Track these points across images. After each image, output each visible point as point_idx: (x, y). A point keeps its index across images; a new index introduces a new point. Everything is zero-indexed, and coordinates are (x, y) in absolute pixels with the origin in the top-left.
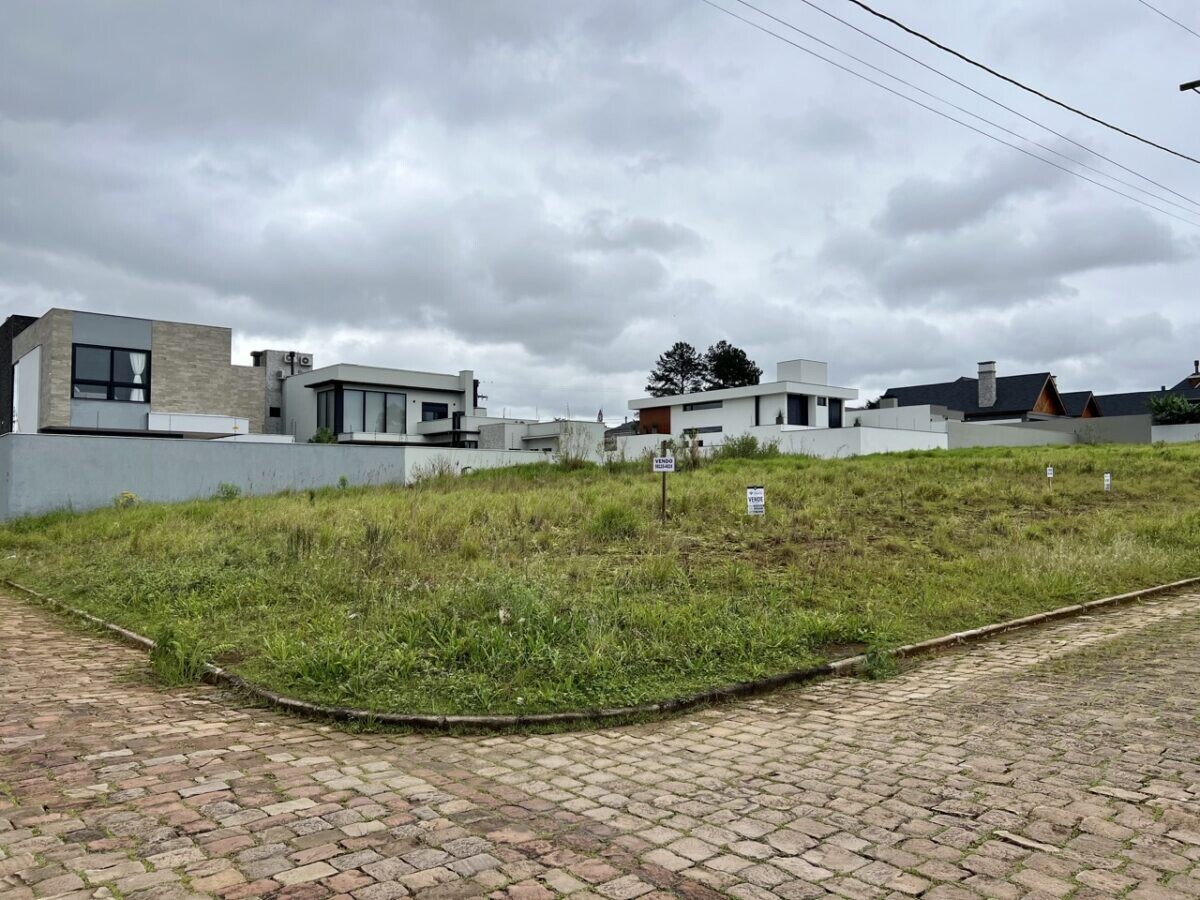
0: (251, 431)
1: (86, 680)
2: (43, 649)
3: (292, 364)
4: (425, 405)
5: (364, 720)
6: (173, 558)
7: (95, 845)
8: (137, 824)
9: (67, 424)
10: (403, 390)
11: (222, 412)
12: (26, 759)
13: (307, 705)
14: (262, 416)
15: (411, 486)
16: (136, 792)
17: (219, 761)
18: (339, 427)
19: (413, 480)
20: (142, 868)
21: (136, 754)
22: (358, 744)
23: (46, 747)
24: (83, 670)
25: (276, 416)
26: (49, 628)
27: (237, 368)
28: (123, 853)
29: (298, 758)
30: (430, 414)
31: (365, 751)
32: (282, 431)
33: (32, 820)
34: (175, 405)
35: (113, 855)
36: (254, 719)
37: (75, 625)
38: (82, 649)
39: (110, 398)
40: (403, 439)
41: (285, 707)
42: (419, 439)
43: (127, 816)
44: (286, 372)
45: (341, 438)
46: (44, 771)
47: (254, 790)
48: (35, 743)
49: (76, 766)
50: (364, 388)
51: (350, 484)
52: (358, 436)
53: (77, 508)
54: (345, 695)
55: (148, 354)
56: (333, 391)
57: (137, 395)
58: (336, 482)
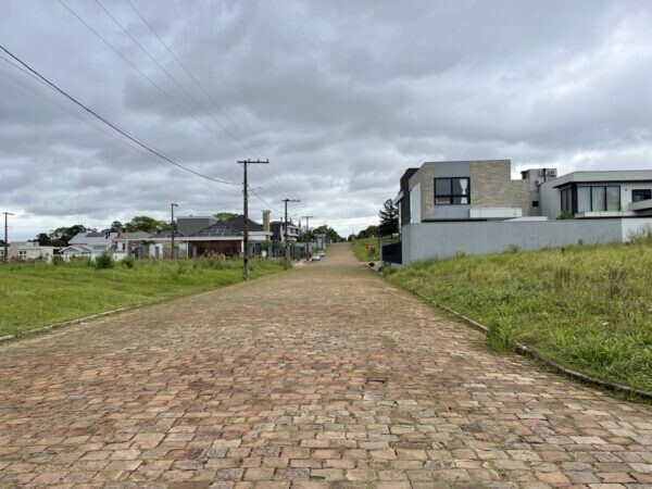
0: (523, 215)
1: (457, 343)
2: (434, 325)
3: (544, 176)
4: (634, 191)
5: (628, 393)
6: (490, 283)
7: (478, 435)
8: (498, 429)
9: (433, 217)
10: (618, 183)
11: (507, 206)
12: (436, 380)
13: (585, 376)
14: (528, 206)
15: (627, 244)
16: (494, 410)
17: (535, 401)
18: (575, 210)
19: (628, 240)
20: (505, 456)
21: (489, 388)
22: (625, 408)
23: (445, 376)
24: (454, 338)
25: (536, 206)
26: (436, 316)
27: (514, 182)
28: (493, 445)
29: (586, 410)
30: (638, 197)
31: (633, 414)
32: (540, 214)
33: (444, 414)
34: (483, 204)
35: (488, 444)
36: (551, 379)
37: (447, 315)
38: (452, 327)
39: (452, 203)
40: (620, 214)
41: (569, 375)
42: (631, 214)
43: (491, 423)
44: (541, 180)
45: (577, 216)
46: (445, 389)
47: (562, 424)
48: (439, 373)
49: (460, 388)
50: (591, 184)
51: (585, 243)
52: (588, 214)
53: (440, 258)
54: (611, 374)
55: (468, 178)
56: (570, 188)
57: (464, 200)
58: (576, 242)
